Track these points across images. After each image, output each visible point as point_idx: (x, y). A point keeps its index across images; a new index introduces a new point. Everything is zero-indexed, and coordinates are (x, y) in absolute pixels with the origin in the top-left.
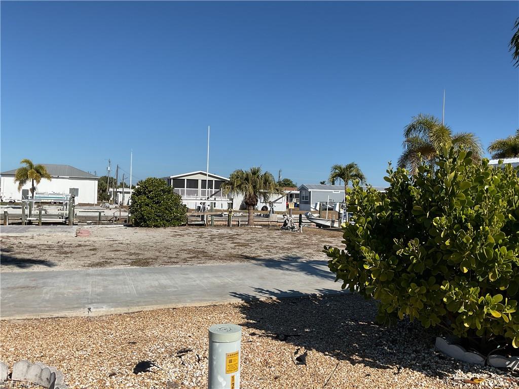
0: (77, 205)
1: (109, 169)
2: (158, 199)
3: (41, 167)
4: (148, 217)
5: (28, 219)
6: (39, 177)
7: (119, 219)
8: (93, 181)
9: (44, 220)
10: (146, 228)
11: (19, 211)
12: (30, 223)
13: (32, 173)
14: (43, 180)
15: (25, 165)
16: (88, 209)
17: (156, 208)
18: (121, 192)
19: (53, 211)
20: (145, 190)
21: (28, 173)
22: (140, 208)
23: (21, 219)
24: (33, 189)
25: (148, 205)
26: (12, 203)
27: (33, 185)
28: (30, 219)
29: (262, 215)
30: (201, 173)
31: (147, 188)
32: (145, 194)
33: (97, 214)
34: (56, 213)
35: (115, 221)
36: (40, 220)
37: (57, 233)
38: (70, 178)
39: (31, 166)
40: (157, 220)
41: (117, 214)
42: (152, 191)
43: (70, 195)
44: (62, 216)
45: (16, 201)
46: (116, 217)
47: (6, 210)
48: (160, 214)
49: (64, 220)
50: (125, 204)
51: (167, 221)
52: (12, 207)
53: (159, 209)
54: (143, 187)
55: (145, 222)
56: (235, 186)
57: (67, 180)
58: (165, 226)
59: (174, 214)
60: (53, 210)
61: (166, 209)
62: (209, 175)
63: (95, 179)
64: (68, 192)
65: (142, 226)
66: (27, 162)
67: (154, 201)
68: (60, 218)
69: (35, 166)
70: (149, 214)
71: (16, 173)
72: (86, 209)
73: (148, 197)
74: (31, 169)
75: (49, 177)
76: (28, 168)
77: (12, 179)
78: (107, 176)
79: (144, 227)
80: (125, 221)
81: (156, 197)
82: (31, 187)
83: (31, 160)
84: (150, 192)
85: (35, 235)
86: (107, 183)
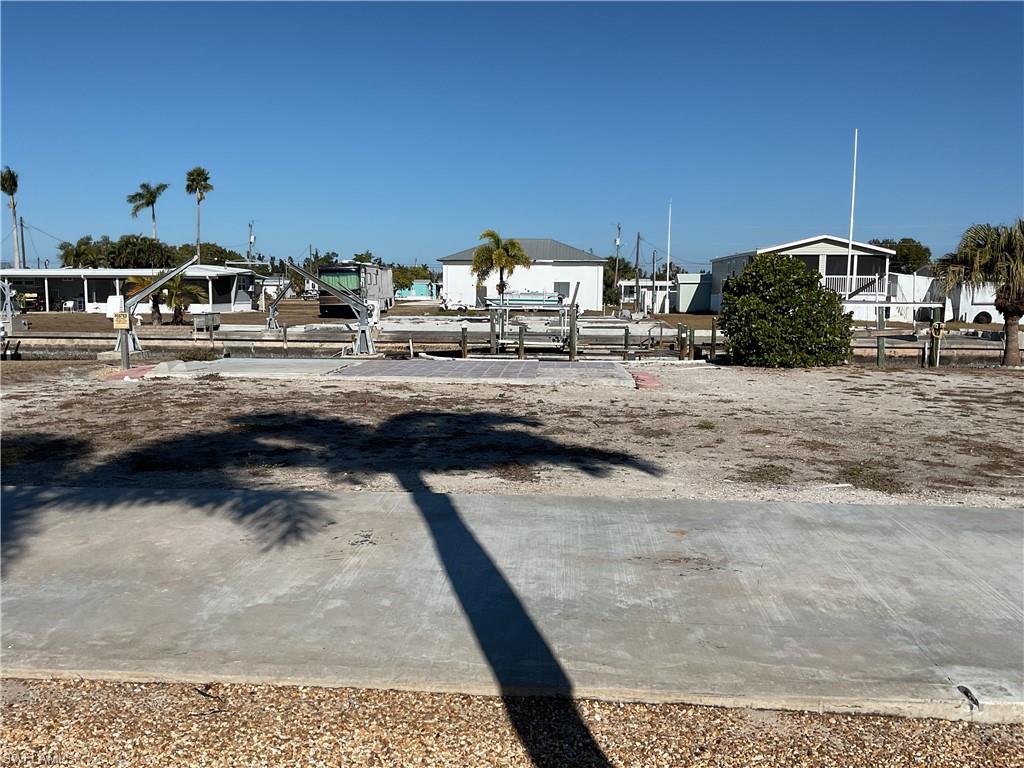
0: (582, 315)
1: (618, 243)
2: (787, 303)
3: (512, 244)
4: (767, 344)
5: (501, 341)
6: (512, 265)
7: (658, 343)
8: (595, 268)
9: (528, 344)
10: (762, 369)
11: (485, 327)
12: (503, 350)
13: (500, 257)
14: (518, 269)
15: (486, 241)
16: (596, 322)
17: (783, 323)
18: (650, 288)
19: (538, 326)
20: (758, 282)
21: (494, 257)
22: (748, 323)
23: (489, 342)
24: (501, 287)
25: (763, 317)
26: (462, 311)
27: (501, 278)
28: (504, 341)
29: (980, 334)
30: (826, 241)
31: (761, 277)
32: (756, 291)
33: (623, 332)
34: (541, 330)
35: (652, 346)
36: (521, 344)
37: (601, 380)
38: (556, 264)
39: (497, 241)
40: (786, 350)
41: (656, 332)
42: (771, 285)
43: (556, 294)
44: (555, 336)
45: (469, 308)
46: (653, 339)
47: (464, 326)
48: (794, 337)
49: (562, 344)
50: (656, 311)
51: (810, 353)
52: (468, 320)
53: (791, 326)
54: (753, 277)
55: (759, 354)
56: (976, 265)
57: (551, 267)
58: (805, 364)
59: (825, 337)
60: (536, 325)
61: (808, 325)
62: (853, 246)
63: (599, 264)
64: (551, 289)
65: (750, 364)
66: (491, 235)
67: (778, 307)
68: (554, 341)
69: (503, 242)
70: (769, 337)
71: (473, 256)
72: (592, 322)
73: (763, 298)
74: (498, 248)
75: (527, 263)
76: (493, 246)
77: (468, 268)
78: (615, 256)
79: (757, 365)
80: (672, 347)
81: (782, 298)
82: (498, 282)
83: (497, 232)
84: (767, 286)
85: (558, 383)
86: (614, 269)
